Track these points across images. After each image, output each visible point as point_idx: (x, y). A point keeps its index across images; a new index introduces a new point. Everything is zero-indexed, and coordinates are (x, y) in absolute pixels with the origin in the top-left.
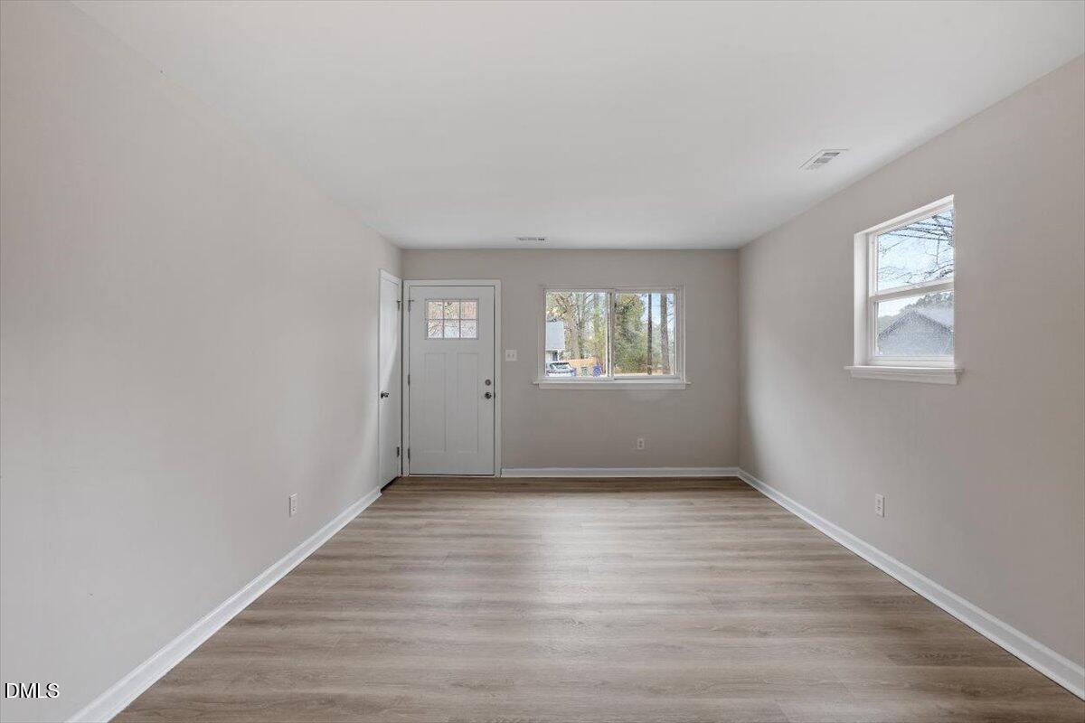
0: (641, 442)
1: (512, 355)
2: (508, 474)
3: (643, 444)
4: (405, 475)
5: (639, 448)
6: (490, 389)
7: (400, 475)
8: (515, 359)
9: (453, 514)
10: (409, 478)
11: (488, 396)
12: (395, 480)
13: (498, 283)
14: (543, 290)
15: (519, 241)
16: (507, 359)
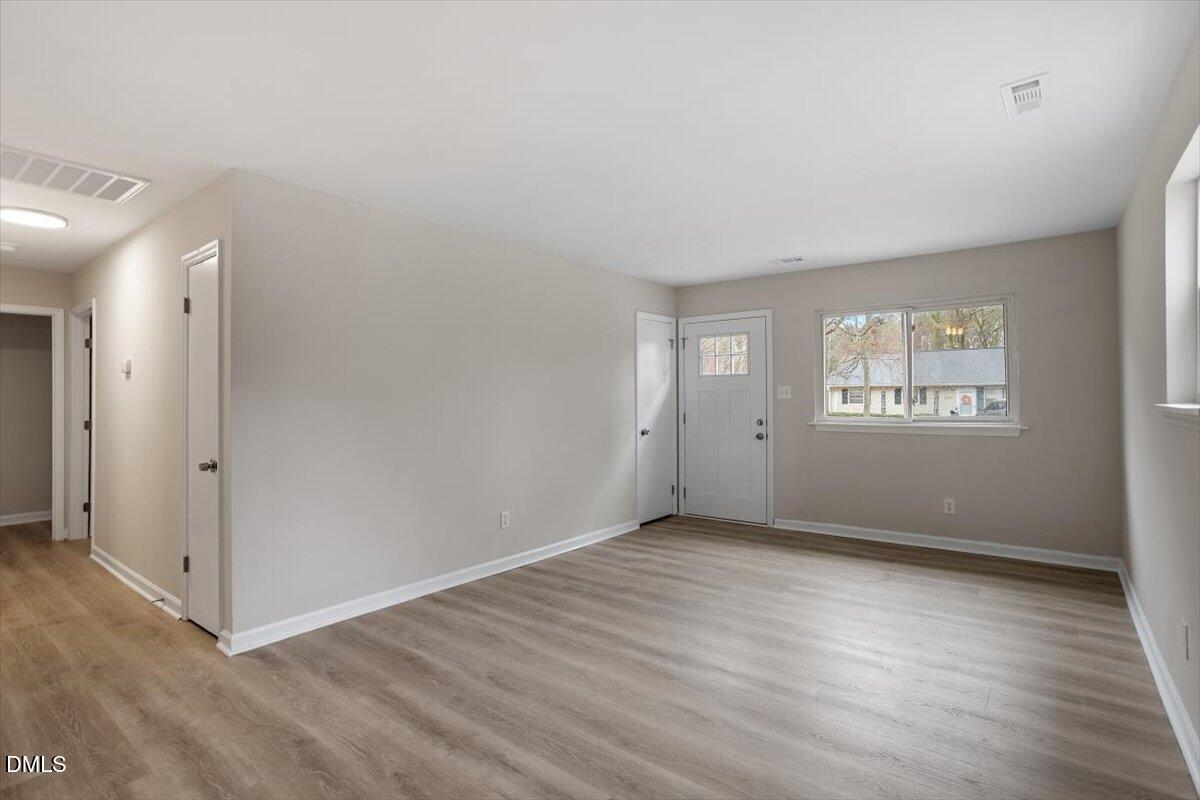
0: (949, 504)
1: (785, 392)
2: (782, 525)
3: (953, 507)
4: (682, 513)
5: (946, 511)
6: (761, 430)
7: (675, 513)
8: (789, 396)
9: (678, 554)
10: (686, 518)
11: (759, 437)
12: (669, 516)
13: (768, 313)
14: (820, 315)
15: (785, 264)
16: (780, 396)
